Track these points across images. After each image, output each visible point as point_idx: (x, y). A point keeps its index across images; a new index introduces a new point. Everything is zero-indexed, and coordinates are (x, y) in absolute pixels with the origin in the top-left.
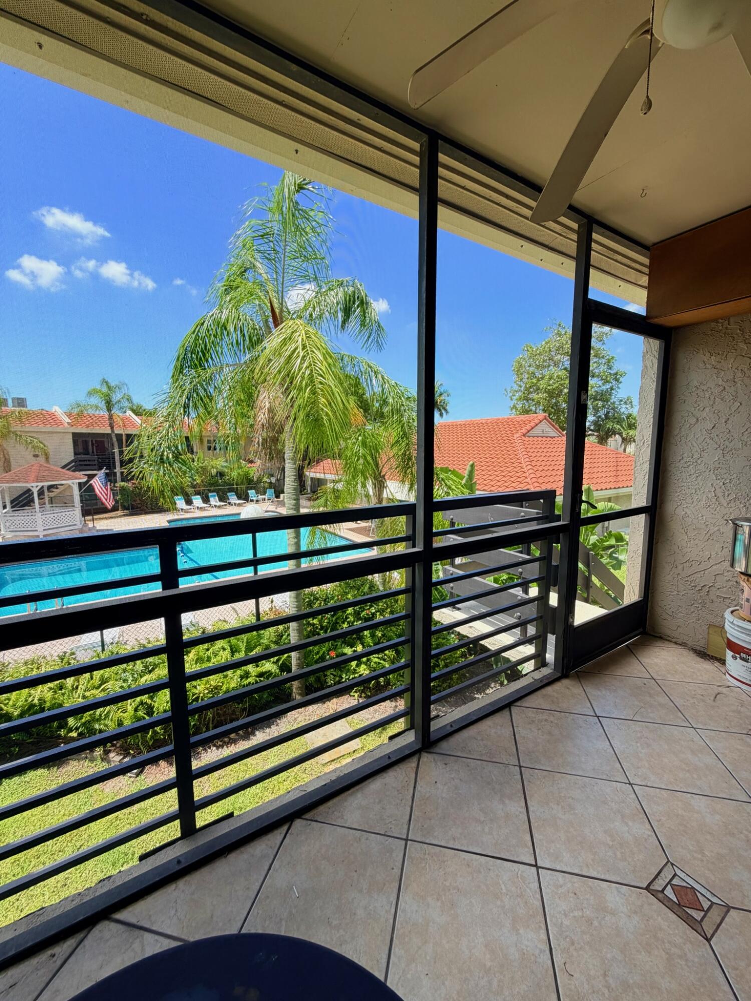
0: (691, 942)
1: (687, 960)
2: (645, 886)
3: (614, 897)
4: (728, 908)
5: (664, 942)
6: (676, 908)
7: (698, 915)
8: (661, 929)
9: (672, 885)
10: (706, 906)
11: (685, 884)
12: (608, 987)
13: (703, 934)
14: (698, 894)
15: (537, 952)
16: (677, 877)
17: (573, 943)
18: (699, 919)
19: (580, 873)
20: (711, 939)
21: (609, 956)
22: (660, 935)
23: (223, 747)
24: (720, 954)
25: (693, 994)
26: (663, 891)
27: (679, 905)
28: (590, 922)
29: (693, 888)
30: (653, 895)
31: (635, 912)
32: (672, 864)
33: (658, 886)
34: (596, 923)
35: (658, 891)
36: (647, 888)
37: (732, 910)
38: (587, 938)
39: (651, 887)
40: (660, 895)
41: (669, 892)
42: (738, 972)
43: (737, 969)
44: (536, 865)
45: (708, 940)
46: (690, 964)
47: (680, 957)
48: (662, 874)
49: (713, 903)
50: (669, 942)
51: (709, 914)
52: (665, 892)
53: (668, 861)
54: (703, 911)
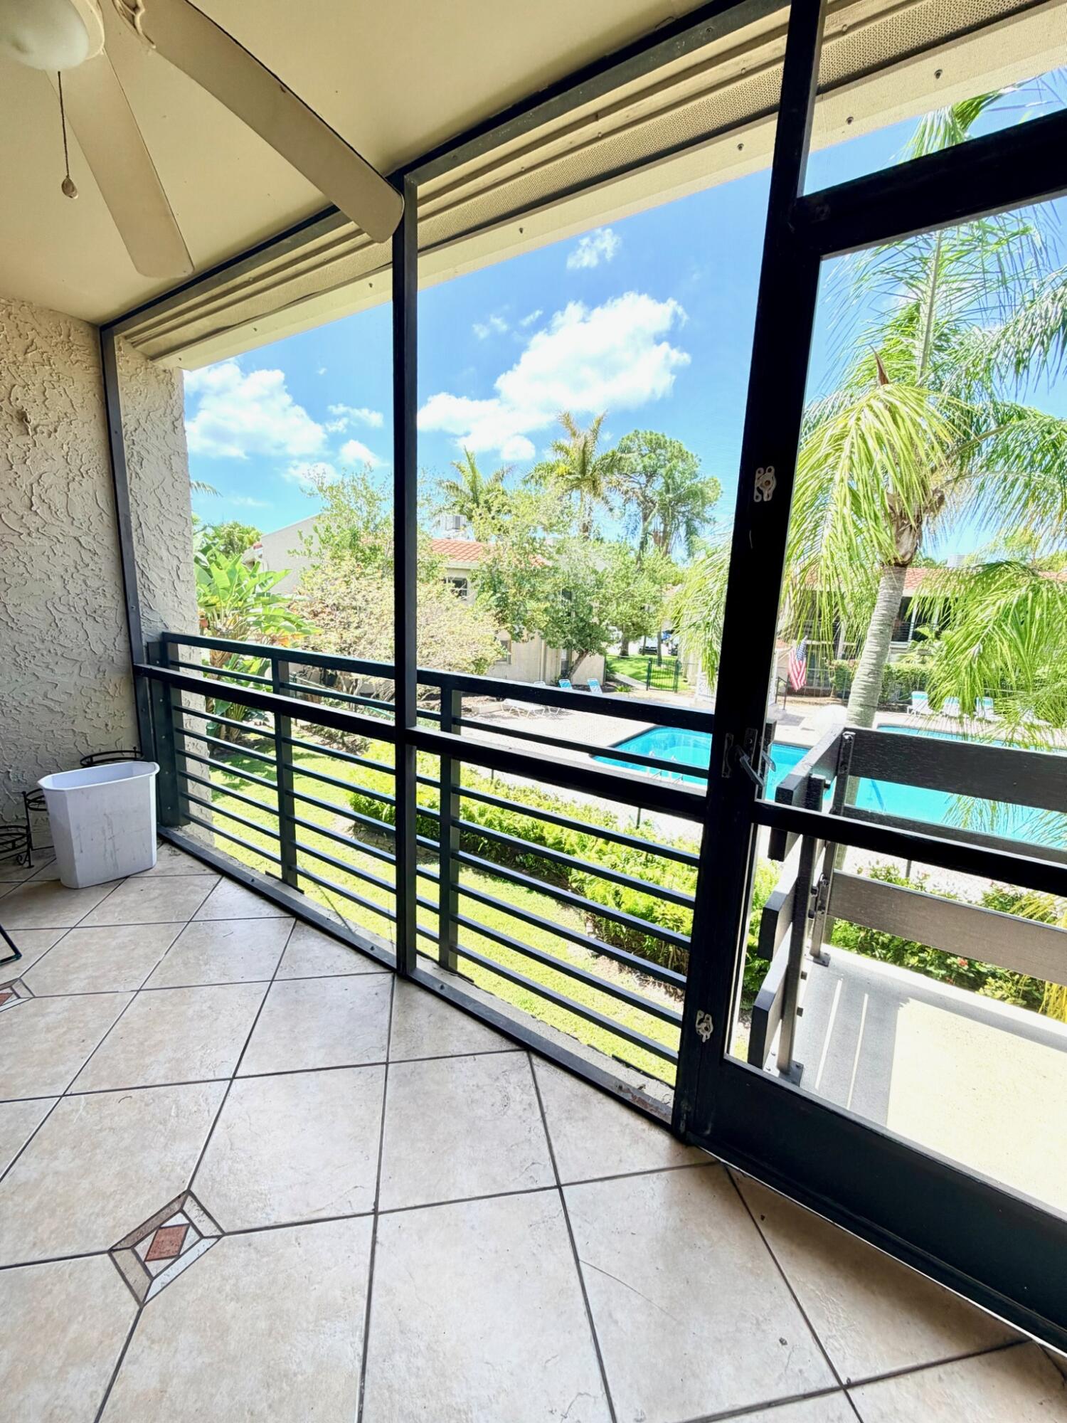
0: (114, 1227)
1: (98, 1215)
2: (193, 1189)
3: (187, 1151)
4: (142, 1304)
5: (123, 1194)
6: (156, 1222)
7: (142, 1249)
8: (137, 1194)
9: (187, 1226)
10: (150, 1265)
11: (186, 1247)
12: (101, 1130)
13: (119, 1247)
14: (169, 1261)
15: (146, 1076)
16: (197, 1238)
17: (147, 1105)
18: (137, 1249)
19: (220, 1119)
20: (111, 1256)
21: (126, 1135)
22: (131, 1193)
23: (671, 996)
24: (91, 1261)
25: (66, 1211)
26: (181, 1211)
27: (160, 1227)
28: (164, 1122)
29: (178, 1256)
30: (179, 1197)
31: (162, 1170)
32: (219, 1238)
33: (190, 1206)
34: (161, 1127)
35: (183, 1205)
36: (189, 1192)
37: (138, 1308)
38: (148, 1118)
39: (190, 1198)
40: (176, 1207)
41: (179, 1219)
42: (67, 1276)
43: (70, 1275)
44: (234, 1077)
45: (111, 1251)
46: (93, 1218)
47: (103, 1208)
48: (205, 1217)
49: (152, 1279)
50: (121, 1200)
51: (139, 1266)
52: (180, 1215)
53: (224, 1234)
54: (146, 1260)
